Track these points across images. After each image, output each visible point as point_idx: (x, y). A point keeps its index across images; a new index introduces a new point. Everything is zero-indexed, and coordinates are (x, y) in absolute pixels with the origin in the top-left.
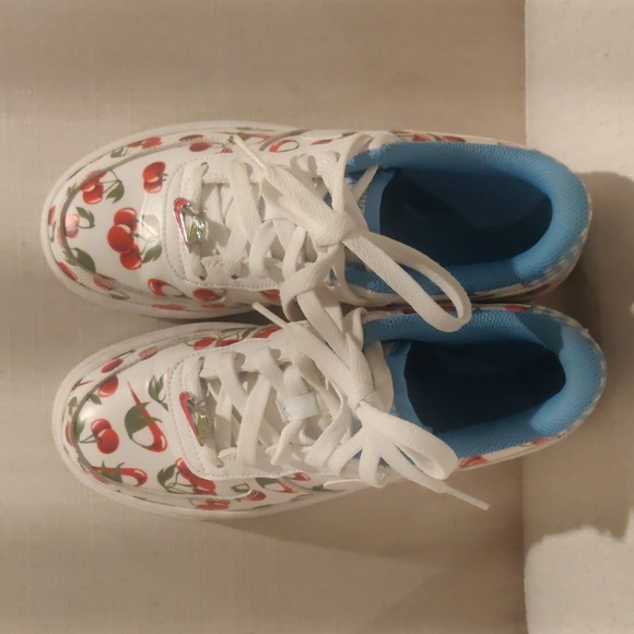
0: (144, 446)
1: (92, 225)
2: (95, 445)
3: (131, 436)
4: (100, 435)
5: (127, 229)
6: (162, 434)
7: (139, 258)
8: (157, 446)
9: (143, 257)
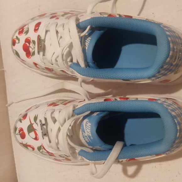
0: (32, 138)
1: (19, 43)
2: (19, 136)
3: (29, 134)
4: (21, 133)
5: (28, 44)
6: (37, 135)
7: (30, 55)
8: (36, 139)
9: (31, 54)
